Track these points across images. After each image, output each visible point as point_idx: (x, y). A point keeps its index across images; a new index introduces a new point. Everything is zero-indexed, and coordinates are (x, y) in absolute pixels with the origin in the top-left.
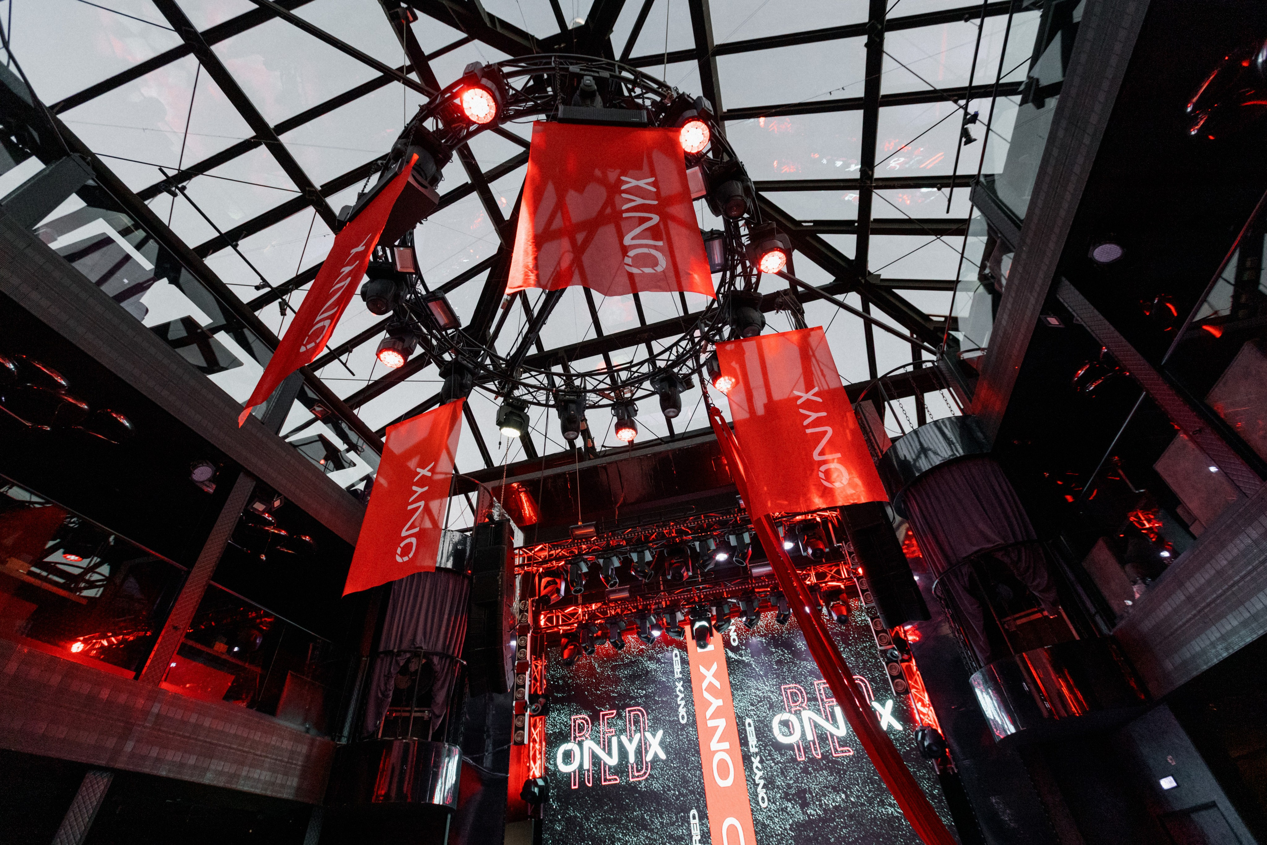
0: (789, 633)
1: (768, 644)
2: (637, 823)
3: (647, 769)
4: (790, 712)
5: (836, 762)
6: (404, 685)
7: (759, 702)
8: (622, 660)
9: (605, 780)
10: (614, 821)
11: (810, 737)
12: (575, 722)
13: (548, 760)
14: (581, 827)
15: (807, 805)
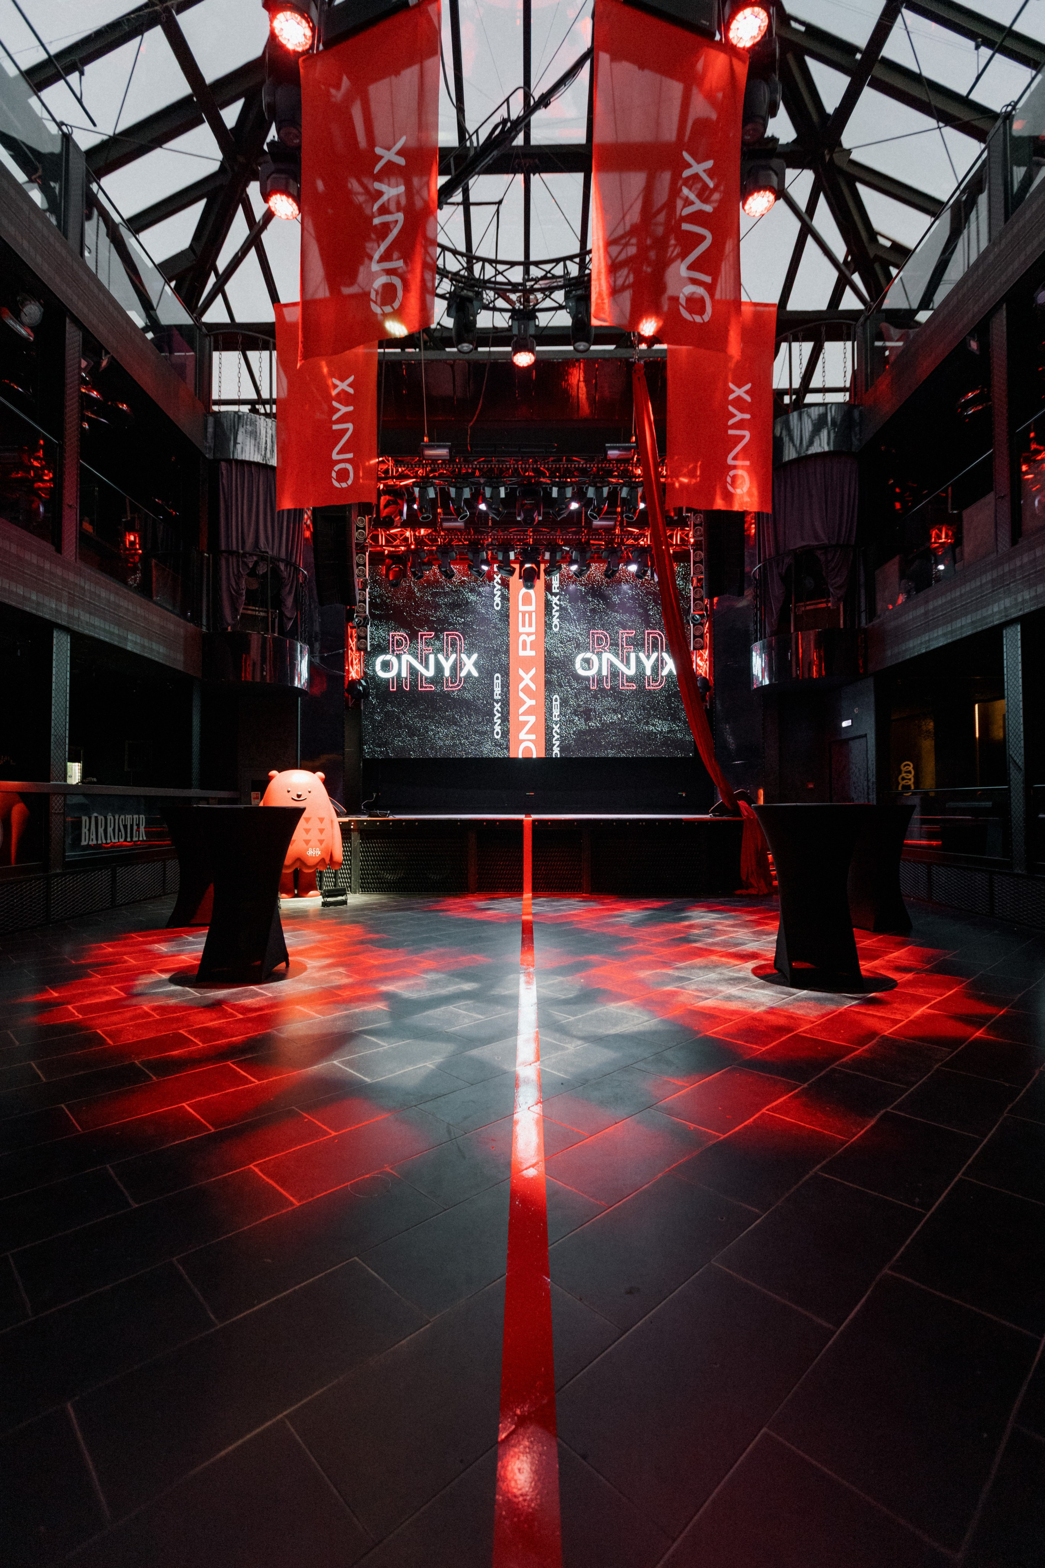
0: (608, 586)
1: (587, 593)
2: (448, 720)
3: (460, 682)
4: (593, 652)
5: (621, 693)
6: (255, 586)
7: (568, 641)
8: (443, 588)
9: (422, 687)
10: (429, 717)
11: (605, 673)
12: (393, 637)
13: (366, 666)
14: (399, 719)
15: (590, 720)
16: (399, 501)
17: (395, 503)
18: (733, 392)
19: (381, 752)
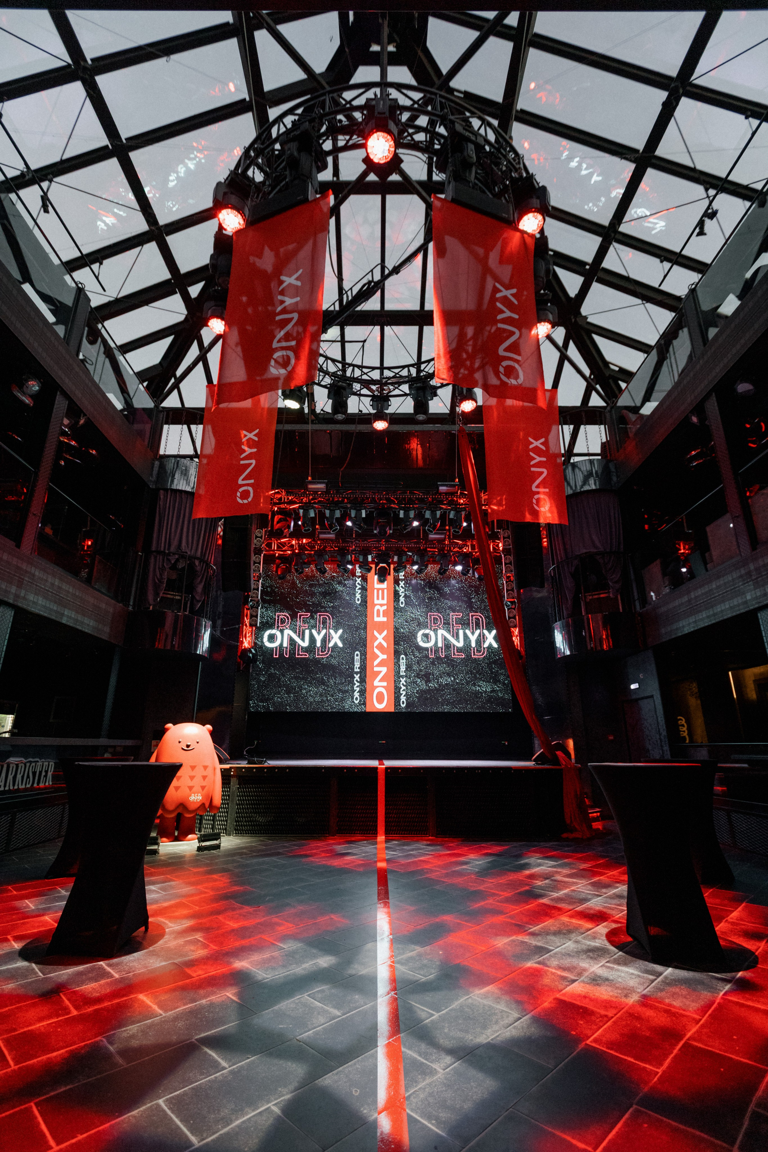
0: (441, 581)
1: (425, 586)
2: (318, 681)
3: (328, 651)
4: (431, 629)
5: (453, 660)
6: (174, 578)
7: (411, 621)
8: (318, 581)
9: (299, 654)
10: (303, 678)
11: (440, 645)
12: (278, 617)
13: (256, 638)
14: (279, 680)
15: (430, 681)
16: (288, 519)
17: (285, 520)
18: (532, 443)
19: (263, 706)
